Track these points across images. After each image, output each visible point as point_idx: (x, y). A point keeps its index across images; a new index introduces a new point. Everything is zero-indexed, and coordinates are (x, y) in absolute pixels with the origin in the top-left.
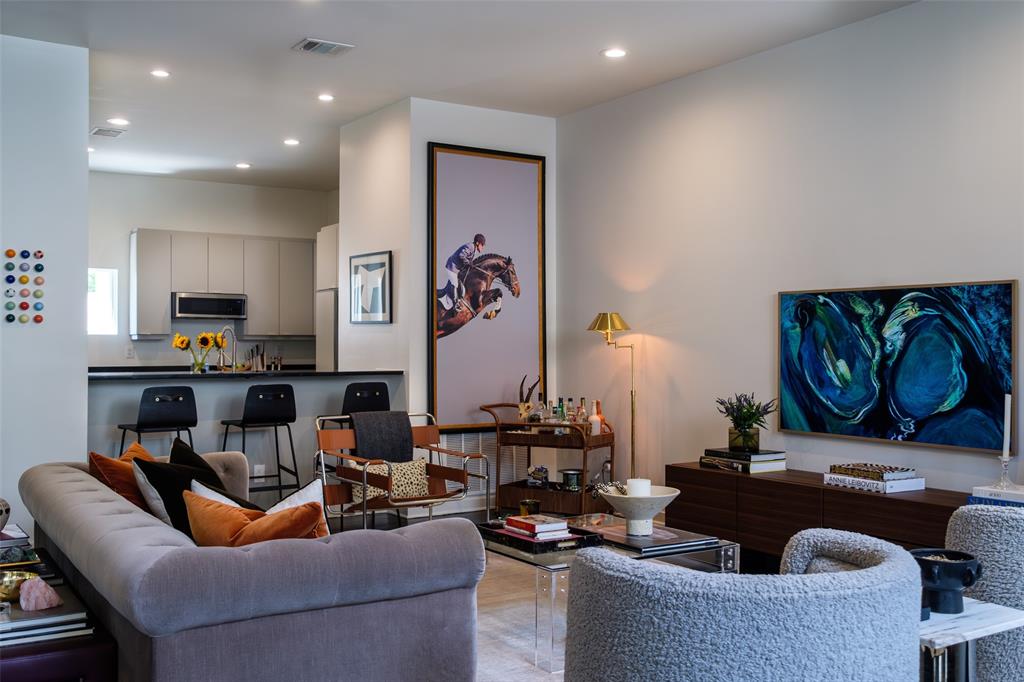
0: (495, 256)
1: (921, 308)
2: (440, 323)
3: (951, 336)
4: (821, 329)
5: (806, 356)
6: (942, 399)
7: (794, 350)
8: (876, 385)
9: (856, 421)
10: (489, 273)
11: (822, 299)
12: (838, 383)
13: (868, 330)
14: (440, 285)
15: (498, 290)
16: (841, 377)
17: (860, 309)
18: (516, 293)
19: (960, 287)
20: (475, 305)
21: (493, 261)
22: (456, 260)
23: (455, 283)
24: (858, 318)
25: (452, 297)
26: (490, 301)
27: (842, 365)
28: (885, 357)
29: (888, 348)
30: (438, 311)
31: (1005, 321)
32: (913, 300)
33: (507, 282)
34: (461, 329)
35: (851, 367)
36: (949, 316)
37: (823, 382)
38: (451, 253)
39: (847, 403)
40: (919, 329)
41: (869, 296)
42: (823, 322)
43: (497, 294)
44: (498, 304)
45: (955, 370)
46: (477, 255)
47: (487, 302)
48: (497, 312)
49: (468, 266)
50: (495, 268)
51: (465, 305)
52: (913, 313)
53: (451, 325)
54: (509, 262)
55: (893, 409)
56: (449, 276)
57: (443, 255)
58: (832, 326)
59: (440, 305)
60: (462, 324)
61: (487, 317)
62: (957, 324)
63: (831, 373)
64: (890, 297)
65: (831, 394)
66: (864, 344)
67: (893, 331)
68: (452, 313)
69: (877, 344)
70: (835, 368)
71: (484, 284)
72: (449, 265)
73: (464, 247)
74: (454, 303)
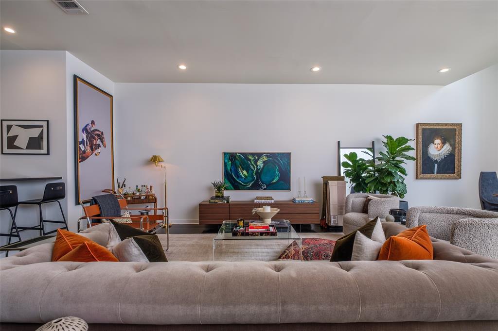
0: (98, 131)
1: (268, 158)
2: (80, 157)
3: (276, 165)
4: (238, 163)
5: (232, 170)
6: (273, 180)
7: (229, 168)
8: (255, 177)
9: (249, 186)
10: (96, 137)
11: (238, 154)
12: (243, 176)
13: (253, 163)
14: (80, 140)
15: (99, 144)
16: (245, 175)
17: (250, 158)
18: (105, 146)
19: (278, 153)
20: (92, 150)
21: (98, 132)
22: (85, 129)
23: (85, 139)
24: (250, 160)
25: (84, 145)
26: (97, 149)
27: (245, 172)
28: (258, 170)
29: (259, 167)
30: (79, 151)
31: (289, 161)
32: (266, 156)
33: (102, 142)
34: (87, 160)
35: (248, 172)
36: (275, 160)
37: (238, 176)
38: (84, 126)
39: (246, 182)
40: (267, 163)
41: (253, 154)
42: (238, 161)
43: (99, 146)
44: (99, 150)
45: (277, 172)
46: (92, 129)
47: (96, 149)
48: (99, 153)
49: (89, 133)
50: (98, 135)
51: (89, 150)
52: (266, 159)
53: (84, 157)
54: (102, 133)
55: (260, 182)
56: (82, 136)
57: (81, 127)
58: (242, 162)
59: (80, 148)
60: (88, 157)
61: (96, 155)
62: (277, 162)
63: (241, 174)
64: (259, 155)
65: (241, 180)
66: (252, 167)
67: (260, 163)
68: (84, 152)
69: (255, 166)
70: (242, 172)
71: (95, 141)
72: (83, 131)
73: (88, 125)
74: (85, 148)
